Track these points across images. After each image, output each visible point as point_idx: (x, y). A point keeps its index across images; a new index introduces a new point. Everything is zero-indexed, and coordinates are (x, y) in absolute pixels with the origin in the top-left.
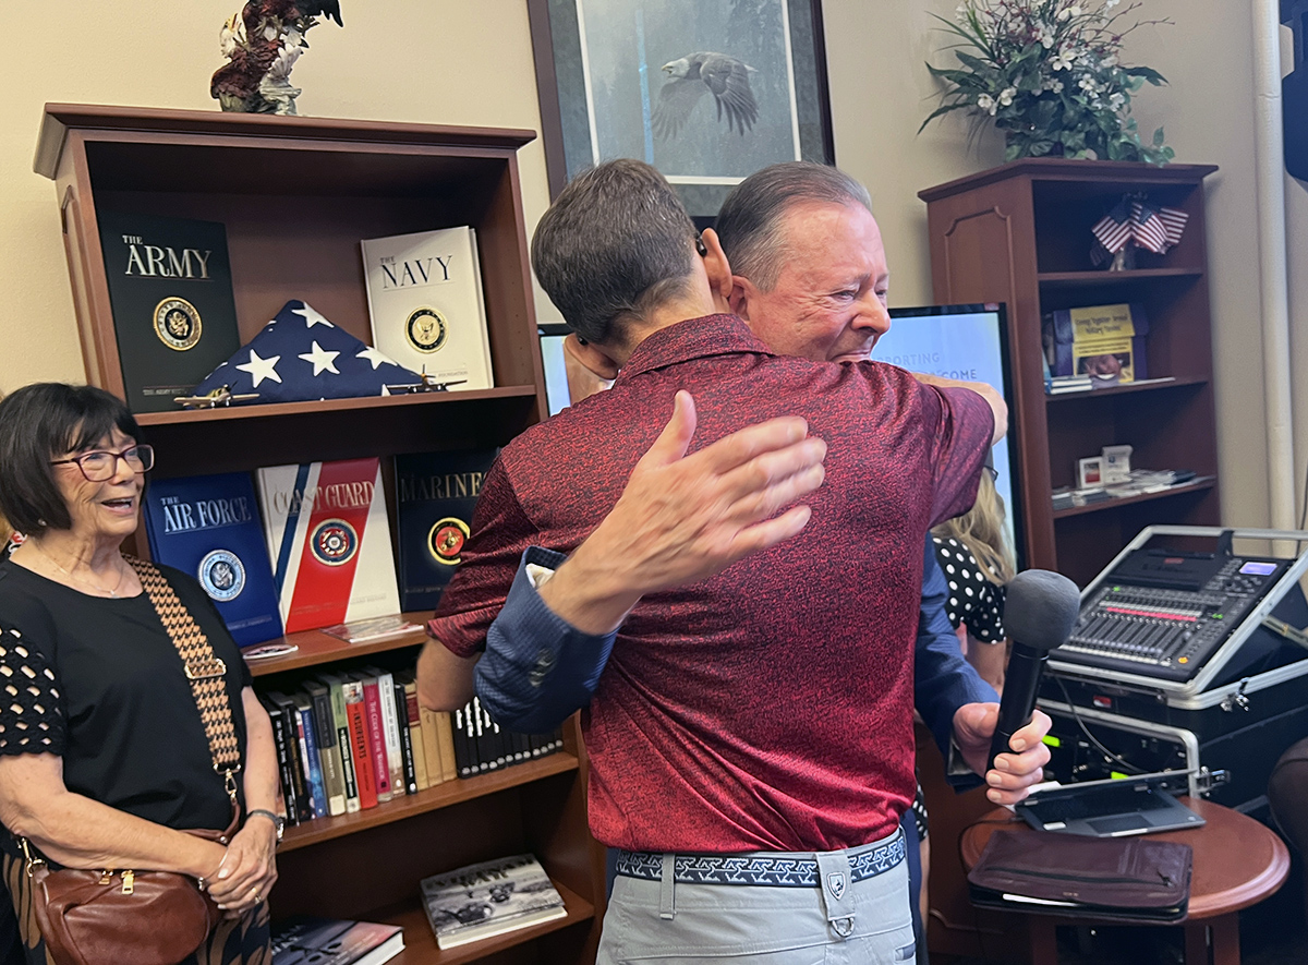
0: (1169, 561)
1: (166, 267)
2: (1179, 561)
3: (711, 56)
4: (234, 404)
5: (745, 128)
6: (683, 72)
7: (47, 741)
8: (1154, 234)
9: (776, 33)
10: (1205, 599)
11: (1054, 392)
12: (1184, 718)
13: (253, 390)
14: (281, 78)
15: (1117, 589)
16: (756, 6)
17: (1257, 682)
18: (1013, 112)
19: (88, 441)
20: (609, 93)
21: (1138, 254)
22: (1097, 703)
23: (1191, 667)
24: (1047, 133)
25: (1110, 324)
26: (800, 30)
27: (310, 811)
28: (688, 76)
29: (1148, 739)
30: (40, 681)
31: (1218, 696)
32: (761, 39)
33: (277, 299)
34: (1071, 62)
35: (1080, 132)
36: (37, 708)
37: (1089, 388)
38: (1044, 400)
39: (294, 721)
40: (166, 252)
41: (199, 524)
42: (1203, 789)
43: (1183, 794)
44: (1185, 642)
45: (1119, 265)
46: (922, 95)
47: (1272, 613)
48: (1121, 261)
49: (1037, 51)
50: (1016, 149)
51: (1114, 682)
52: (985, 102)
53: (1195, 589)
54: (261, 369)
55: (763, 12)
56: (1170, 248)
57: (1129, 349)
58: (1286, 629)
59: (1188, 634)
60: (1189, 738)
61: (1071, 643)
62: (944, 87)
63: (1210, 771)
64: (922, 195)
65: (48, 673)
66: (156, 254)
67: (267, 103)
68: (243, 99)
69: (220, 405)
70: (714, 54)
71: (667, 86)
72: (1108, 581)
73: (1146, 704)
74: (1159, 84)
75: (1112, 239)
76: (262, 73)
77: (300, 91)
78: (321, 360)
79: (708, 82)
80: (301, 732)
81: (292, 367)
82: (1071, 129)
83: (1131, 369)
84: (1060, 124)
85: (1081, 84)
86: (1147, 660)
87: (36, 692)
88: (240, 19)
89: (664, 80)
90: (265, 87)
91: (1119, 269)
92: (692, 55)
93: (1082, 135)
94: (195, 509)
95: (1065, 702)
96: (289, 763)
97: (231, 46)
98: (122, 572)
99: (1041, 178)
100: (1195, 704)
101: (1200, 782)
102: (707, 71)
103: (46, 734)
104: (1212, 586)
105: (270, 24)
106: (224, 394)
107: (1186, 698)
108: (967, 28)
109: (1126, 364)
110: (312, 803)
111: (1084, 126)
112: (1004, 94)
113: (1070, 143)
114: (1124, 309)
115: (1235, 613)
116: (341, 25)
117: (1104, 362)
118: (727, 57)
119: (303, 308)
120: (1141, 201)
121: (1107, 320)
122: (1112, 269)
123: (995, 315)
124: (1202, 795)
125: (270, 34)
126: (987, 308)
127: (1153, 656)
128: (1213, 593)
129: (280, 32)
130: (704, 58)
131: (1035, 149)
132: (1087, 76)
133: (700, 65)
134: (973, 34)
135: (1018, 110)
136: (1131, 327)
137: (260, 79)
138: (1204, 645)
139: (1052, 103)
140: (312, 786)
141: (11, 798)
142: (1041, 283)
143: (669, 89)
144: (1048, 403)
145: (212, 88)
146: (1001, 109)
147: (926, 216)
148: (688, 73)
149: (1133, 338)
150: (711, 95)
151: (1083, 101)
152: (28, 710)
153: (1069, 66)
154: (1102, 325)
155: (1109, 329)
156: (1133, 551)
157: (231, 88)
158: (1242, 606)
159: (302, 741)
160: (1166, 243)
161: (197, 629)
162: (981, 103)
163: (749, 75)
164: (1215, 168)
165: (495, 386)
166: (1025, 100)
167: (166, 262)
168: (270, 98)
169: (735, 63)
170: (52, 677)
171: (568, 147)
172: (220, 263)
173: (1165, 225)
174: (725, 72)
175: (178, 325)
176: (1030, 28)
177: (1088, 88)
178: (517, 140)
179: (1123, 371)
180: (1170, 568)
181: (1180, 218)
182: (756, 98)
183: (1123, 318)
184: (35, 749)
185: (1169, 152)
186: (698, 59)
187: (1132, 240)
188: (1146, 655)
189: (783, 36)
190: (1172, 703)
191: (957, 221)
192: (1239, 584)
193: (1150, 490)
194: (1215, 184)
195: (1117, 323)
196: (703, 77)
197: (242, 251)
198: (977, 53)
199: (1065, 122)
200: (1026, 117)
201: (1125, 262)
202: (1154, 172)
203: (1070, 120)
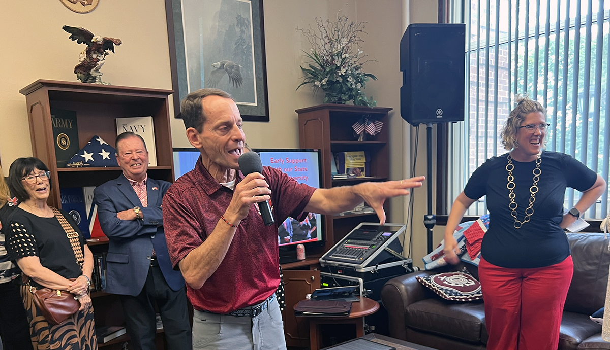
0: (365, 232)
1: (61, 124)
2: (368, 232)
3: (228, 62)
4: (83, 167)
5: (238, 86)
6: (218, 67)
7: (34, 253)
8: (371, 129)
9: (250, 55)
10: (371, 243)
11: (334, 179)
12: (360, 275)
13: (86, 163)
14: (97, 70)
15: (349, 241)
16: (243, 46)
17: (380, 267)
18: (326, 87)
19: (28, 173)
20: (194, 73)
21: (367, 136)
22: (339, 272)
23: (363, 261)
24: (336, 95)
25: (358, 158)
26: (257, 54)
27: (101, 288)
28: (220, 68)
29: (351, 281)
30: (30, 237)
31: (370, 269)
32: (244, 57)
33: (91, 135)
34: (345, 72)
35: (347, 95)
36: (31, 244)
37: (346, 178)
38: (331, 181)
39: (98, 261)
40: (61, 120)
41: (68, 202)
42: (364, 295)
43: (358, 296)
44: (363, 254)
45: (361, 139)
46: (299, 77)
47: (388, 246)
48: (362, 137)
49: (334, 67)
50: (327, 99)
51: (342, 265)
52: (317, 83)
53: (369, 240)
54: (88, 156)
55: (245, 48)
56: (377, 134)
57: (364, 166)
58: (393, 252)
59: (364, 252)
60: (361, 280)
61: (333, 256)
62: (307, 75)
63: (367, 290)
64: (296, 111)
65: (32, 236)
66: (58, 121)
67: (92, 77)
68: (84, 74)
69: (79, 167)
70: (228, 61)
71: (213, 71)
72: (347, 238)
73: (352, 272)
74: (375, 80)
75: (358, 129)
76: (91, 68)
77: (102, 74)
78: (105, 155)
79: (227, 70)
80: (99, 265)
81: (97, 156)
82: (344, 94)
83: (364, 173)
84: (341, 92)
85: (348, 79)
86: (352, 259)
87: (30, 240)
88: (85, 52)
89: (212, 69)
90: (92, 72)
91: (361, 140)
92: (221, 61)
93: (348, 96)
94: (67, 197)
95: (330, 273)
96: (96, 273)
97: (82, 60)
98: (48, 210)
99: (332, 110)
100: (363, 270)
101: (363, 293)
102: (226, 67)
103: (34, 251)
104: (374, 239)
105: (94, 53)
106: (81, 163)
107: (360, 269)
108: (313, 56)
109: (362, 171)
110: (102, 285)
111: (348, 93)
112: (323, 81)
113: (344, 98)
114: (363, 153)
115: (378, 246)
116: (114, 53)
117: (355, 170)
118: (234, 63)
119: (99, 138)
120: (368, 118)
121: (357, 156)
122: (359, 140)
123: (317, 153)
124: (364, 296)
125: (94, 56)
126: (314, 150)
127: (354, 258)
128: (374, 241)
129: (97, 56)
130: (226, 62)
131: (333, 100)
132: (350, 77)
133: (224, 65)
134: (315, 58)
135: (328, 85)
136: (365, 159)
137: (91, 69)
138: (367, 254)
139: (339, 85)
140: (102, 281)
141: (28, 267)
142: (331, 143)
143: (213, 72)
144: (333, 182)
145: (75, 71)
146: (322, 85)
147: (298, 117)
148: (220, 67)
149: (365, 163)
150: (227, 74)
151: (349, 85)
152: (28, 245)
153: (344, 74)
154: (355, 158)
155: (357, 159)
156: (356, 230)
157: (81, 71)
158: (380, 244)
159: (100, 267)
160: (376, 132)
161: (71, 227)
162: (316, 83)
163: (240, 69)
164: (392, 109)
165: (158, 166)
166: (330, 82)
167: (61, 123)
168: (94, 75)
169: (235, 64)
170: (33, 237)
171: (180, 90)
172: (75, 123)
173: (375, 126)
174: (232, 67)
175: (63, 142)
176: (333, 59)
177: (350, 81)
178: (167, 93)
179: (362, 173)
180: (365, 235)
181: (380, 124)
182: (242, 76)
183: (362, 156)
184: (32, 255)
185: (374, 104)
186: (223, 63)
187: (365, 130)
188: (352, 258)
189: (252, 56)
190: (357, 270)
191: (307, 121)
192: (381, 238)
193: (366, 212)
194: (392, 114)
195: (360, 158)
196: (225, 69)
197: (81, 120)
198: (316, 65)
199: (342, 91)
200: (330, 89)
201: (363, 138)
202: (370, 109)
203: (344, 91)
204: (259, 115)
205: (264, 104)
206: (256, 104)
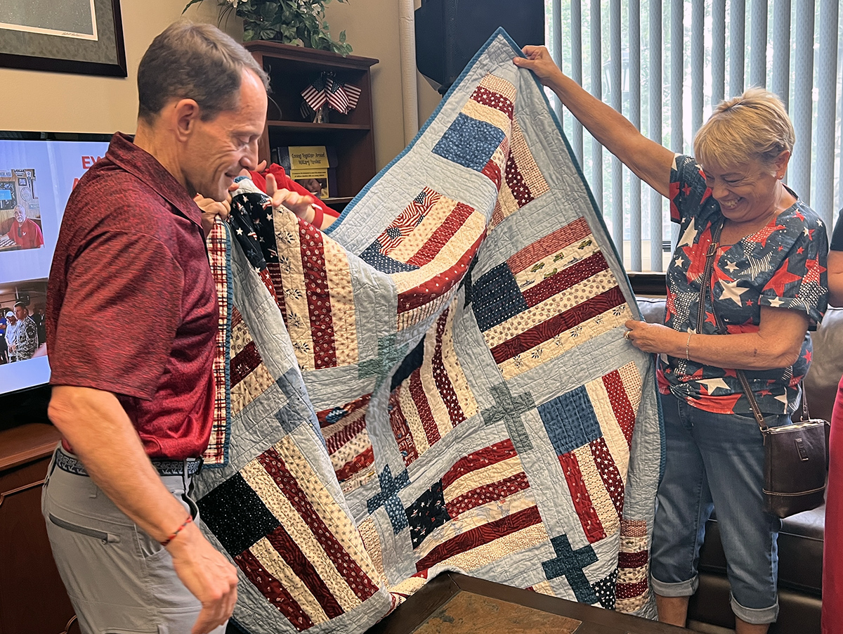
8: (341, 100)
18: (249, 7)
21: (331, 113)
24: (271, 25)
25: (314, 159)
35: (293, 27)
48: (320, 117)
50: (251, 33)
56: (350, 110)
57: (326, 176)
75: (314, 101)
82: (287, 24)
83: (327, 190)
84: (280, 20)
91: (319, 122)
93: (295, 29)
99: (268, 55)
109: (324, 187)
111: (295, 23)
113: (287, 33)
114: (323, 149)
117: (311, 184)
120: (333, 77)
121: (312, 156)
122: (315, 122)
131: (264, 35)
135: (252, 6)
136: (327, 161)
139: (275, 4)
146: (241, 4)
149: (328, 169)
151: (295, 6)
154: (309, 159)
155: (313, 162)
160: (348, 108)
164: (377, 61)
173: (348, 95)
179: (322, 191)
181: (356, 92)
183: (322, 155)
185: (349, 48)
187: (327, 103)
194: (377, 72)
195: (318, 159)
199: (283, 18)
200: (256, 12)
201: (322, 119)
202: (340, 59)
203: (287, 18)
204: (103, 61)
205: (113, 37)
206: (95, 37)
